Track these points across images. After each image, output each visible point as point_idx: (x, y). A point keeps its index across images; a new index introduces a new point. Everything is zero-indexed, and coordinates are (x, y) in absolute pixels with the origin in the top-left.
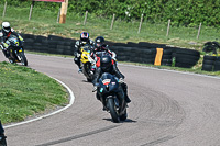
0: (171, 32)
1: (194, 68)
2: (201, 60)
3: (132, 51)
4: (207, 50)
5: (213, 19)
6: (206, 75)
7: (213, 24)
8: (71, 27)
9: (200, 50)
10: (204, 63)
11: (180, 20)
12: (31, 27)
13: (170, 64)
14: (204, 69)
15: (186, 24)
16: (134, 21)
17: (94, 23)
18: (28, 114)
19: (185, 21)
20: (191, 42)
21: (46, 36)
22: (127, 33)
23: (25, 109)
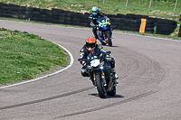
0: (153, 5)
1: (172, 35)
2: (178, 29)
8: (71, 1)
9: (176, 20)
10: (180, 31)
12: (37, 2)
13: (152, 31)
18: (36, 73)
20: (170, 13)
21: (50, 9)
22: (117, 6)
23: (33, 69)
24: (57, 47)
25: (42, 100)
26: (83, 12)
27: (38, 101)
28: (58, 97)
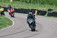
0: (39, 6)
2: (47, 14)
4: (49, 11)
5: (50, 3)
6: (48, 17)
7: (50, 4)
8: (13, 5)
9: (47, 11)
10: (48, 14)
11: (42, 3)
12: (3, 5)
14: (48, 16)
15: (43, 4)
16: (30, 3)
17: (19, 4)
19: (43, 3)
20: (45, 9)
21: (7, 7)
22: (28, 6)
23: (1, 26)
24: (9, 19)
25: (4, 36)
26: (17, 8)
27: (3, 36)
28: (9, 35)
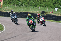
3: (21, 15)
5: (43, 5)
9: (40, 14)
15: (36, 7)
17: (10, 7)
20: (37, 12)
26: (8, 12)
